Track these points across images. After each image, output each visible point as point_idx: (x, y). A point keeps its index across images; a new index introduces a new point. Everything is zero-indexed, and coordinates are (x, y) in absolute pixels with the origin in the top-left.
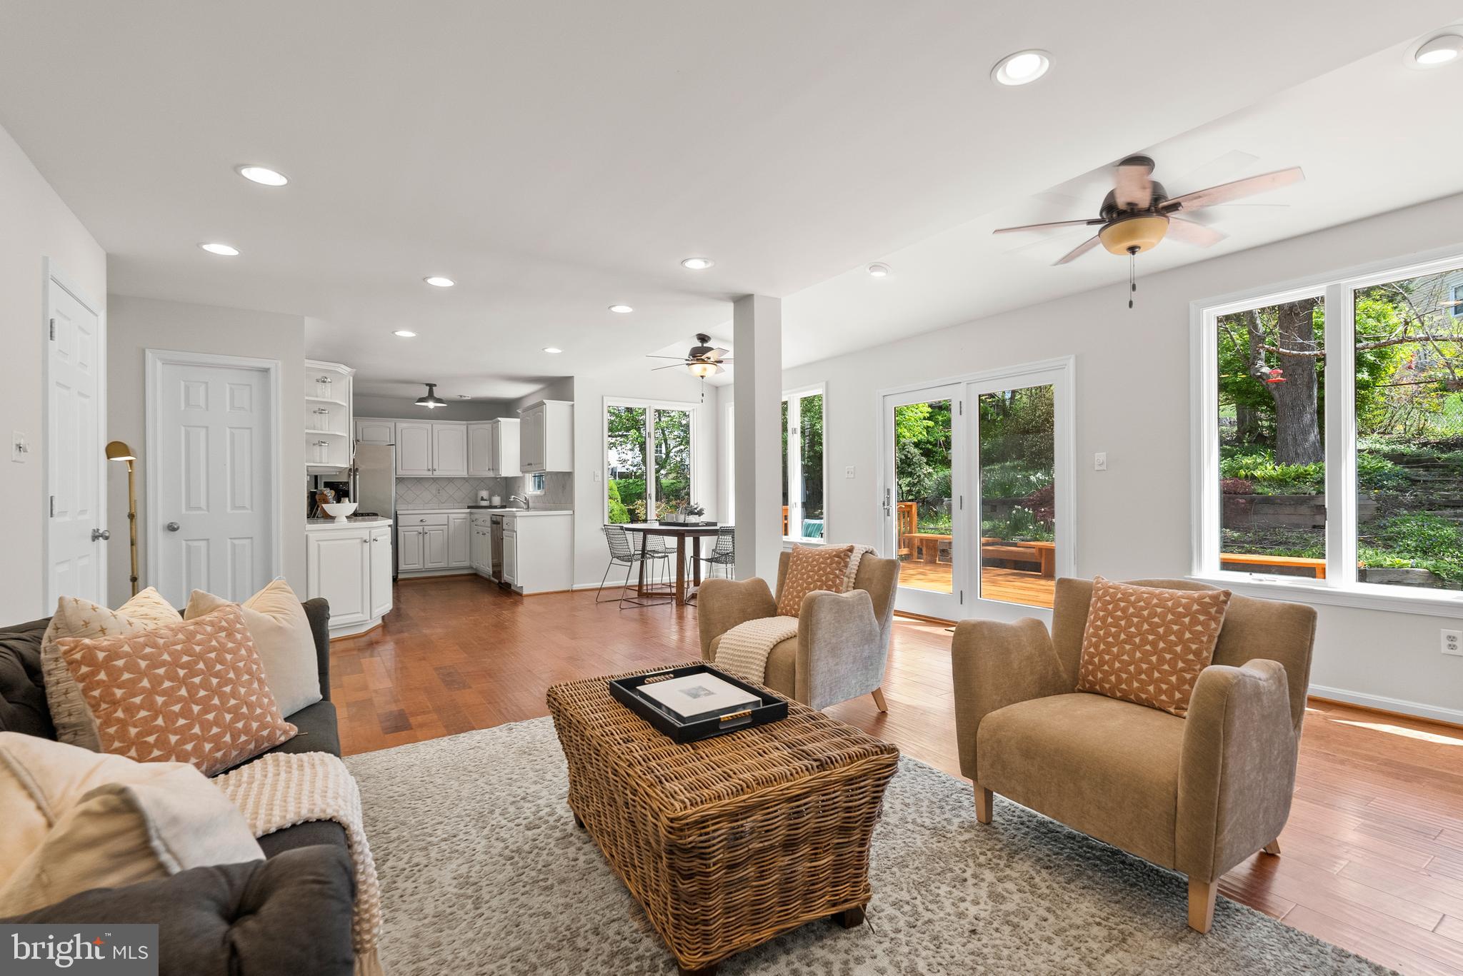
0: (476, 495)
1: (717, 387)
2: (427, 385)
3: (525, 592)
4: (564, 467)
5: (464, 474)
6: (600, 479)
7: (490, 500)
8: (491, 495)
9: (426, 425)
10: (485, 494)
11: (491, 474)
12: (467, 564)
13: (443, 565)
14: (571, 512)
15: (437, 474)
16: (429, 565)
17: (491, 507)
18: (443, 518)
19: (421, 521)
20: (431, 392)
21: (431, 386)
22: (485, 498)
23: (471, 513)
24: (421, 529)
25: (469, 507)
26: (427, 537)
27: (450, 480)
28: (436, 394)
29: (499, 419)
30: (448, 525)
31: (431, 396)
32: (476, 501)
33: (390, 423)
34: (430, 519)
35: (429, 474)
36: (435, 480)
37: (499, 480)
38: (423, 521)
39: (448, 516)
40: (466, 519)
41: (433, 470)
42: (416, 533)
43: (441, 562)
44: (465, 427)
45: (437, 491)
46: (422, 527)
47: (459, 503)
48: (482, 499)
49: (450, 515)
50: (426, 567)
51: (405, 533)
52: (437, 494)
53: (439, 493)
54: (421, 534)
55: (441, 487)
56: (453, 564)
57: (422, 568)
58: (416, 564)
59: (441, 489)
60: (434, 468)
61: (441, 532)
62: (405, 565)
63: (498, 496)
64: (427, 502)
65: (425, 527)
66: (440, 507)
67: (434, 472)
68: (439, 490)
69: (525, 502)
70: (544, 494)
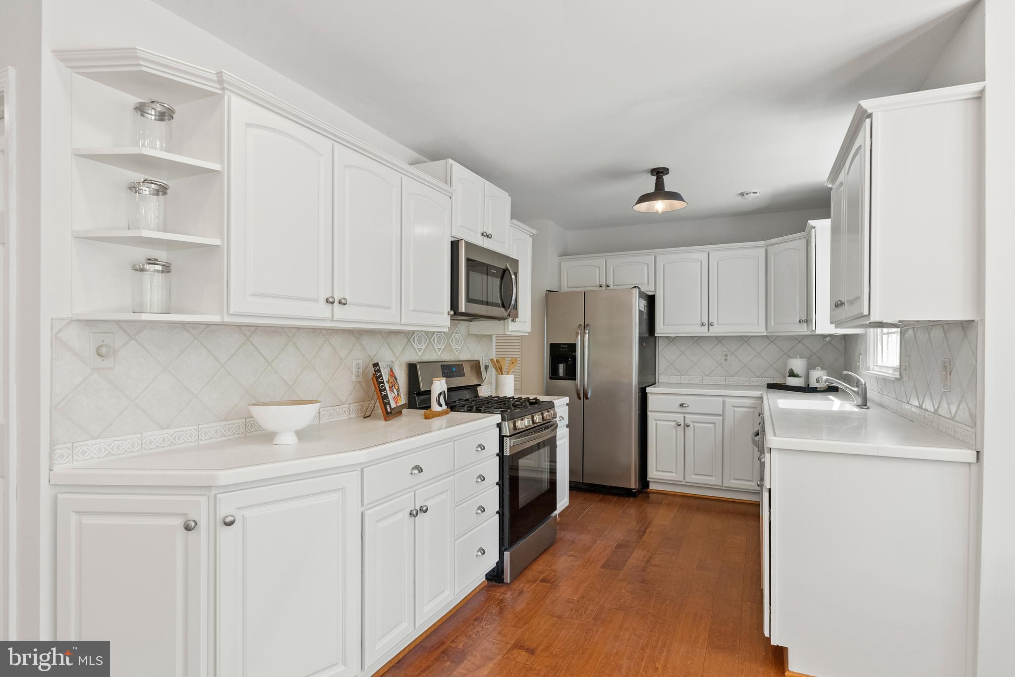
5: (761, 330)
8: (810, 367)
9: (697, 256)
10: (798, 365)
11: (803, 330)
13: (713, 480)
15: (716, 330)
16: (692, 478)
17: (805, 389)
18: (715, 405)
19: (681, 405)
20: (659, 185)
21: (659, 173)
22: (796, 372)
24: (679, 418)
25: (768, 386)
26: (690, 431)
27: (745, 340)
28: (671, 187)
29: (812, 223)
30: (723, 415)
31: (660, 192)
32: (782, 375)
34: (694, 404)
35: (703, 331)
36: (719, 339)
37: (828, 339)
38: (684, 405)
39: (724, 402)
40: (755, 408)
41: (709, 325)
42: (674, 423)
43: (712, 476)
44: (763, 250)
45: (724, 358)
46: (682, 416)
47: (759, 377)
48: (792, 374)
49: (727, 400)
50: (687, 480)
51: (658, 422)
52: (724, 362)
53: (726, 360)
54: (679, 425)
55: (730, 351)
56: (732, 481)
57: (681, 479)
58: (672, 472)
59: (729, 354)
60: (711, 321)
61: (712, 425)
62: (657, 471)
63: (822, 369)
64: (707, 374)
65: (687, 416)
66: (728, 383)
67: (711, 327)
68: (726, 355)
69: (856, 389)
70: (899, 377)
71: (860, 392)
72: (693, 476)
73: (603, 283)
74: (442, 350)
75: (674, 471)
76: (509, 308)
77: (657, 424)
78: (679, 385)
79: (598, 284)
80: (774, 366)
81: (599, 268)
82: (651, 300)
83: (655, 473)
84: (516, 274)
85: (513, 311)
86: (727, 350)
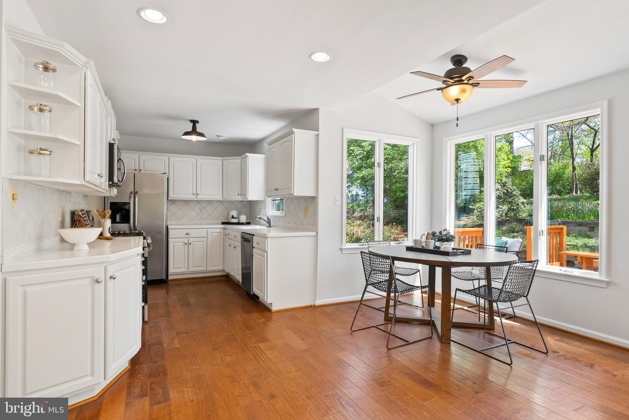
0: (228, 214)
1: (432, 125)
2: (191, 121)
3: (274, 308)
4: (310, 193)
5: (220, 198)
6: (339, 204)
7: (238, 218)
8: (239, 214)
10: (234, 213)
11: (240, 198)
12: (220, 268)
13: (202, 269)
14: (314, 233)
15: (200, 197)
16: (192, 269)
17: (239, 224)
18: (203, 233)
19: (187, 234)
20: (194, 128)
21: (194, 122)
22: (235, 216)
23: (224, 229)
24: (186, 240)
25: (223, 223)
26: (191, 246)
27: (210, 202)
28: (199, 130)
29: (247, 154)
30: (207, 237)
31: (194, 131)
32: (228, 218)
33: (164, 157)
34: (193, 233)
35: (193, 198)
36: (198, 202)
37: (244, 202)
38: (188, 234)
39: (207, 230)
40: (221, 233)
41: (197, 195)
42: (183, 243)
43: (201, 267)
44: (221, 161)
45: (200, 211)
46: (187, 239)
47: (216, 220)
48: (233, 217)
49: (209, 230)
50: (190, 271)
51: (174, 243)
52: (200, 213)
53: (201, 212)
54: (186, 244)
55: (203, 208)
56: (211, 268)
57: (187, 271)
58: (182, 268)
59: (202, 209)
60: (198, 193)
61: (202, 242)
62: (174, 268)
63: (244, 215)
64: (192, 219)
65: (189, 239)
66: (202, 223)
67: (197, 196)
68: (201, 210)
69: (268, 221)
70: (285, 215)
71: (269, 221)
72: (193, 268)
73: (137, 168)
75: (183, 267)
76: (122, 181)
77: (174, 244)
78: (178, 225)
79: (133, 168)
80: (222, 214)
83: (173, 270)
86: (201, 207)
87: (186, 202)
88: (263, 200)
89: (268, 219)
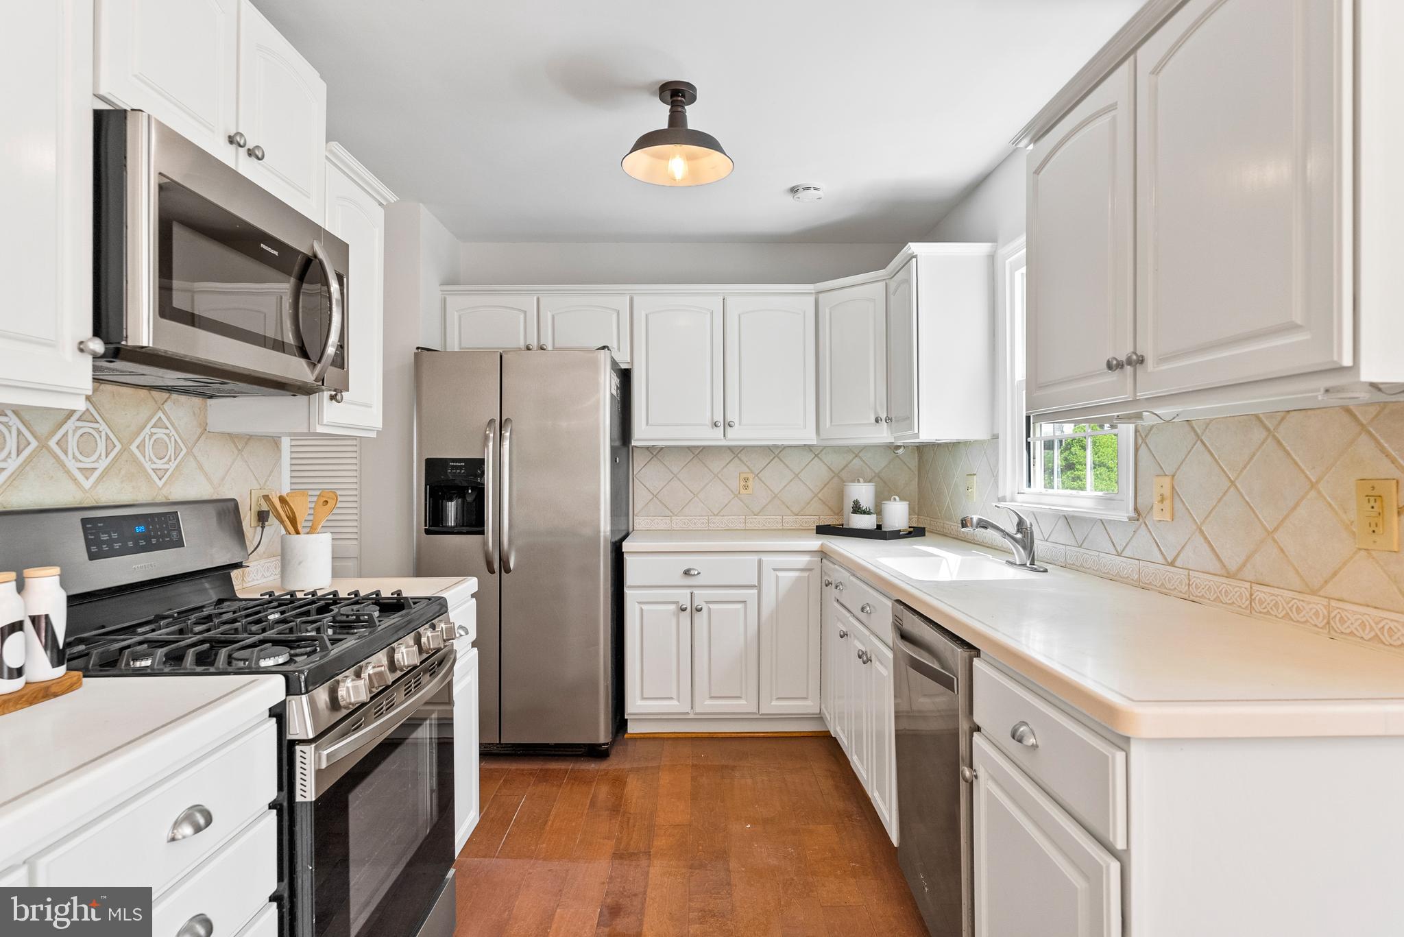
0: (841, 495)
2: (665, 88)
5: (808, 436)
7: (879, 512)
8: (881, 498)
9: (704, 301)
10: (863, 493)
11: (883, 435)
12: (809, 706)
13: (744, 705)
15: (737, 436)
16: (706, 705)
17: (878, 533)
18: (744, 568)
19: (687, 573)
20: (677, 118)
21: (677, 93)
22: (864, 505)
23: (823, 554)
24: (683, 597)
25: (822, 530)
26: (701, 619)
27: (774, 452)
28: (696, 122)
29: (914, 247)
30: (759, 587)
31: (677, 130)
32: (840, 512)
33: (615, 299)
34: (709, 569)
35: (714, 437)
36: (736, 452)
37: (901, 451)
38: (692, 572)
39: (760, 562)
40: (810, 570)
41: (726, 425)
42: (673, 607)
43: (739, 697)
44: (812, 299)
45: (742, 483)
46: (688, 592)
47: (797, 515)
48: (857, 509)
49: (765, 558)
50: (698, 709)
51: (645, 607)
52: (742, 491)
53: (746, 487)
54: (684, 610)
55: (752, 472)
56: (774, 703)
57: (688, 709)
58: (672, 698)
59: (751, 476)
60: (729, 418)
61: (740, 606)
62: (643, 698)
63: (901, 499)
64: (716, 513)
65: (696, 591)
66: (749, 526)
67: (729, 429)
68: (746, 480)
69: (1019, 536)
70: (1132, 514)
71: (1024, 536)
72: (708, 702)
73: (534, 343)
74: (97, 474)
75: (674, 696)
76: (319, 361)
77: (642, 610)
78: (670, 533)
79: (522, 344)
80: (819, 495)
81: (525, 312)
82: (625, 377)
83: (640, 703)
84: (340, 279)
85: (332, 373)
86: (748, 470)
87: (698, 453)
88: (985, 438)
89: (1021, 525)
